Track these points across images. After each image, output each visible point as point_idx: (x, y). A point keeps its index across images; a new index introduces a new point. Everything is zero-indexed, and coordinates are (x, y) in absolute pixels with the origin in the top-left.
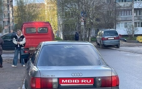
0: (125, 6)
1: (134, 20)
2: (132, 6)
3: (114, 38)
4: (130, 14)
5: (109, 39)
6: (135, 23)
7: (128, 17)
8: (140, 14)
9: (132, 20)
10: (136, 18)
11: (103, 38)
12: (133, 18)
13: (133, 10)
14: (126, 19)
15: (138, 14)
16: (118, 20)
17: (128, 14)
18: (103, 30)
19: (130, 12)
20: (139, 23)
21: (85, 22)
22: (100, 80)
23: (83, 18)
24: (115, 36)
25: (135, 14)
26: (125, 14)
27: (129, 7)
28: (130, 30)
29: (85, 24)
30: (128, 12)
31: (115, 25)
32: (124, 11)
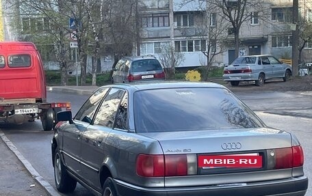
0: (154, 7)
1: (175, 37)
2: (168, 7)
3: (153, 76)
4: (166, 24)
5: (143, 77)
6: (177, 43)
7: (161, 31)
8: (185, 24)
9: (169, 37)
10: (179, 33)
11: (130, 75)
12: (172, 33)
13: (171, 16)
14: (158, 34)
15: (182, 24)
16: (142, 37)
17: (161, 24)
18: (128, 59)
19: (166, 19)
20: (184, 42)
21: (79, 41)
22: (272, 154)
23: (75, 32)
24: (154, 72)
25: (176, 23)
26: (156, 24)
27: (162, 9)
28: (167, 59)
29: (79, 46)
30: (161, 19)
31: (138, 47)
32: (153, 17)
